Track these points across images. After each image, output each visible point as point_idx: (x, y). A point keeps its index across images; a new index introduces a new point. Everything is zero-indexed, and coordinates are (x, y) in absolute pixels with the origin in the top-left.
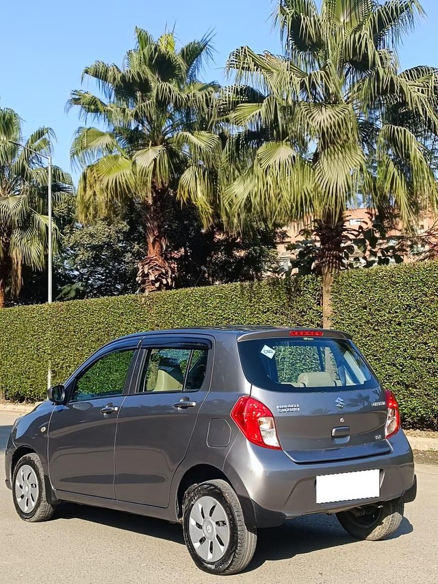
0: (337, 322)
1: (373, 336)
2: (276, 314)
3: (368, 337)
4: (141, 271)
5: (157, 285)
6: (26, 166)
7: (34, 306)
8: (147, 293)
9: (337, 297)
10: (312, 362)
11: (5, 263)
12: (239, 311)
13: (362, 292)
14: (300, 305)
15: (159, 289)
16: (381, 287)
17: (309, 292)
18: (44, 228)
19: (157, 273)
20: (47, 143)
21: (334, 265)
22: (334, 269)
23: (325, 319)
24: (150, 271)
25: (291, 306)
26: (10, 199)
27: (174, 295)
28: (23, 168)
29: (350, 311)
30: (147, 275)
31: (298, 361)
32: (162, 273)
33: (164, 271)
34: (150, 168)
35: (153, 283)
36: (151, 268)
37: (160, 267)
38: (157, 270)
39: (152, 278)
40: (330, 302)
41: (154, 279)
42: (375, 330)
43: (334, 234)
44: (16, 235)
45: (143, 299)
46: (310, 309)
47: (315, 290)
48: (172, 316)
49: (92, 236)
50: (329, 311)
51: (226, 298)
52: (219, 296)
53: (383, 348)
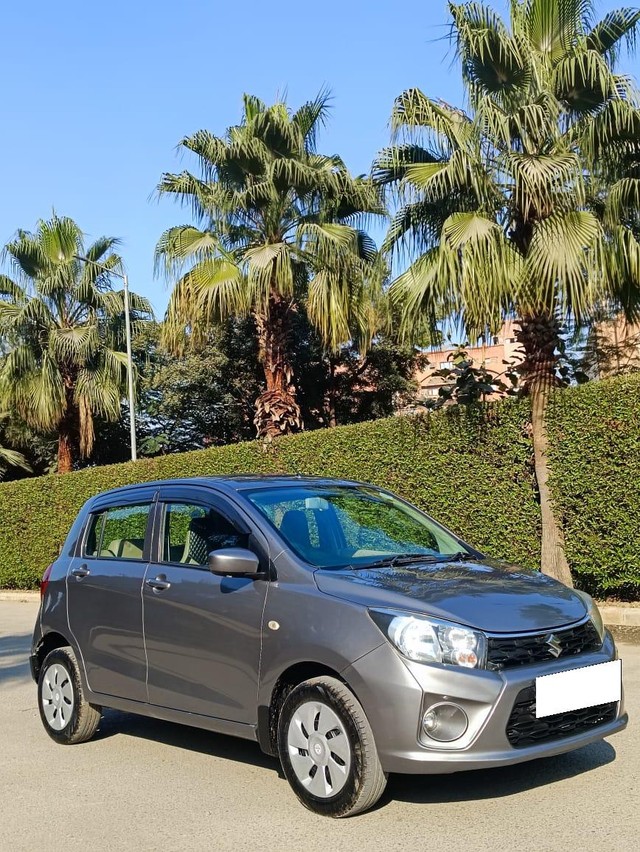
0: (557, 459)
1: (616, 473)
2: (462, 452)
3: (608, 474)
4: (260, 410)
5: (283, 427)
6: (94, 288)
7: (113, 466)
8: (269, 438)
9: (554, 424)
10: (521, 514)
11: (71, 415)
12: (406, 453)
13: (594, 414)
14: (500, 439)
15: (285, 432)
16: (626, 405)
17: (511, 419)
18: (118, 368)
19: (282, 412)
20: (116, 259)
21: (548, 381)
22: (547, 386)
23: (538, 455)
24: (273, 409)
25: (485, 442)
26: (75, 332)
27: (309, 437)
28: (90, 290)
29: (578, 442)
30: (269, 415)
31: (499, 515)
32: (288, 411)
33: (290, 408)
34: (268, 269)
35: (278, 424)
36: (274, 405)
37: (284, 403)
38: (281, 408)
39: (276, 418)
40: (544, 431)
41: (278, 419)
42: (618, 465)
43: (546, 339)
44: (83, 377)
45: (265, 446)
46: (514, 443)
47: (521, 416)
48: (308, 465)
49: (182, 373)
50: (544, 443)
51: (386, 436)
52: (376, 435)
53: (633, 488)
